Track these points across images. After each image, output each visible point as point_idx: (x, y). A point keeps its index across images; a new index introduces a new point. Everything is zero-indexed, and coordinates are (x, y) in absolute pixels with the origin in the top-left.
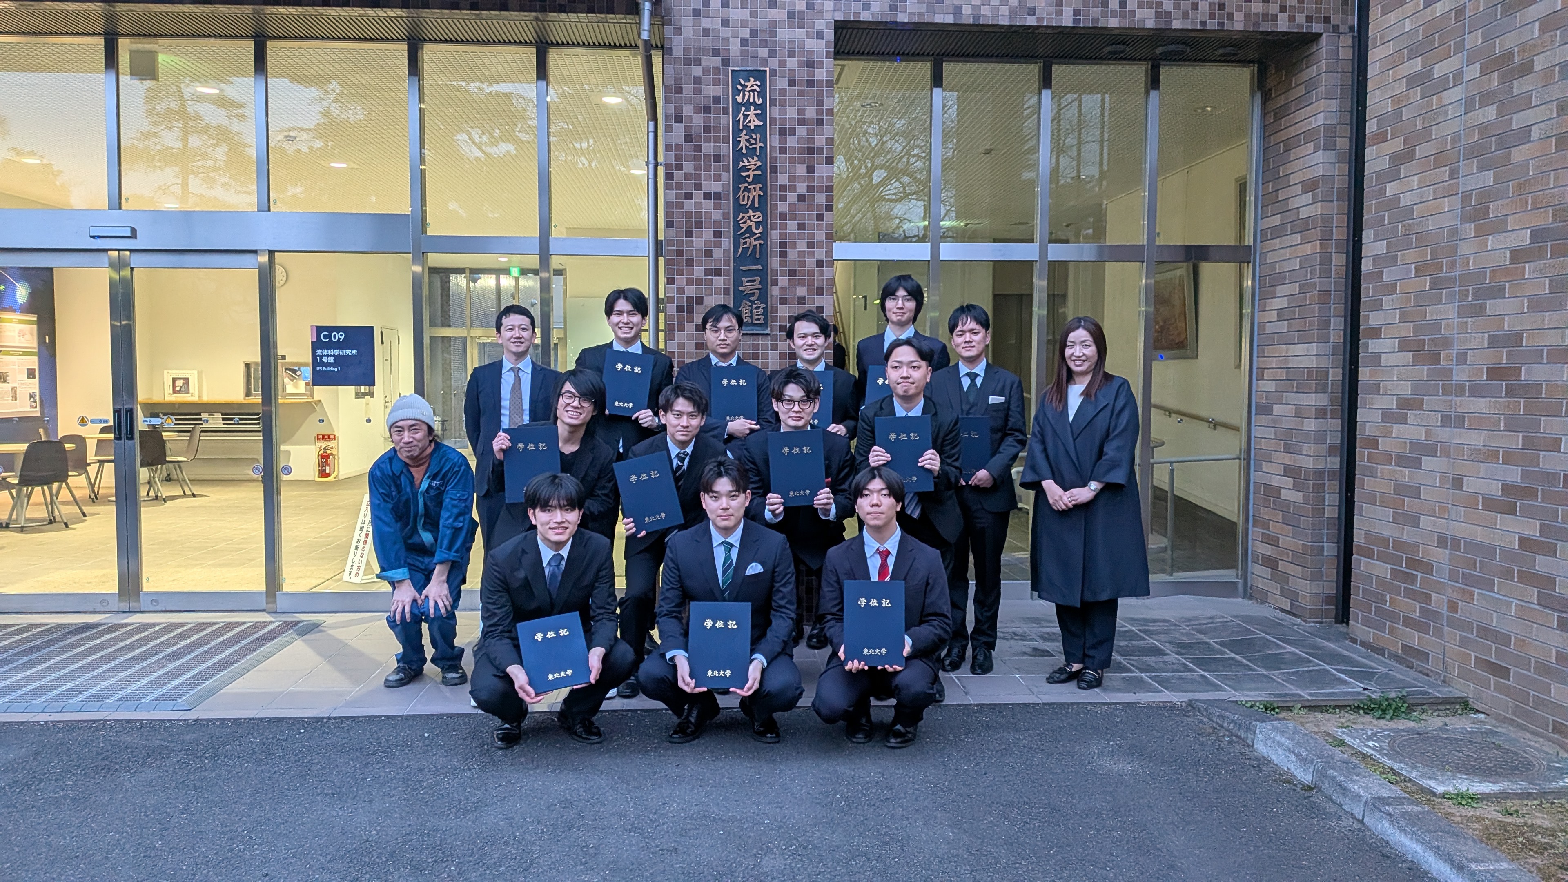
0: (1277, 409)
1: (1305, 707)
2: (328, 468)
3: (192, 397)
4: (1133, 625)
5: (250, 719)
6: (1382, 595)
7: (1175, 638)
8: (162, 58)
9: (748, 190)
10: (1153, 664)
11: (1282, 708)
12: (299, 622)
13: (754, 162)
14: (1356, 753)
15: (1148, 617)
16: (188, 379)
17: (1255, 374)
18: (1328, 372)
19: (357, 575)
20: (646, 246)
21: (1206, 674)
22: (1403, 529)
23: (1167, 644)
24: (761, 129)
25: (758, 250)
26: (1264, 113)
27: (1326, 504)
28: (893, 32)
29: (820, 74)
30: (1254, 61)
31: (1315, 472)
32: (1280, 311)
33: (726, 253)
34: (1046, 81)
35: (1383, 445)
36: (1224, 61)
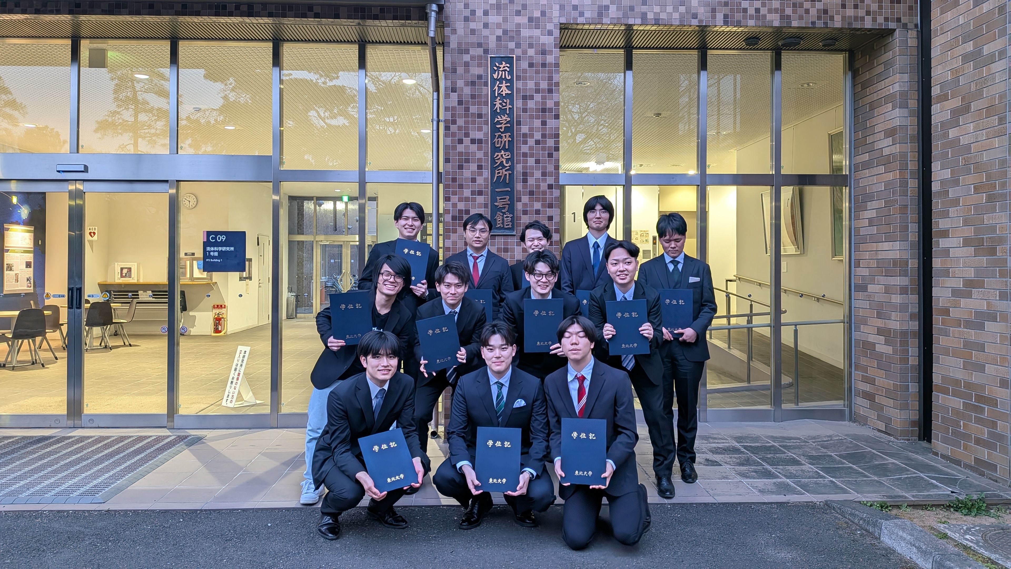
0: (871, 288)
1: (910, 506)
2: (220, 327)
3: (133, 280)
4: (774, 441)
5: (146, 511)
6: (958, 421)
7: (806, 451)
8: (110, 54)
9: (501, 137)
10: (795, 472)
11: (893, 506)
12: (188, 436)
13: (505, 118)
14: (958, 545)
15: (785, 435)
16: (131, 268)
17: (853, 264)
18: (908, 262)
19: (231, 402)
20: (431, 177)
21: (834, 480)
22: (972, 374)
23: (802, 457)
24: (510, 96)
25: (508, 177)
26: (854, 85)
27: (910, 355)
28: (599, 31)
29: (550, 59)
30: (845, 50)
31: (901, 333)
32: (871, 220)
33: (486, 180)
34: (703, 65)
35: (954, 313)
36: (825, 50)
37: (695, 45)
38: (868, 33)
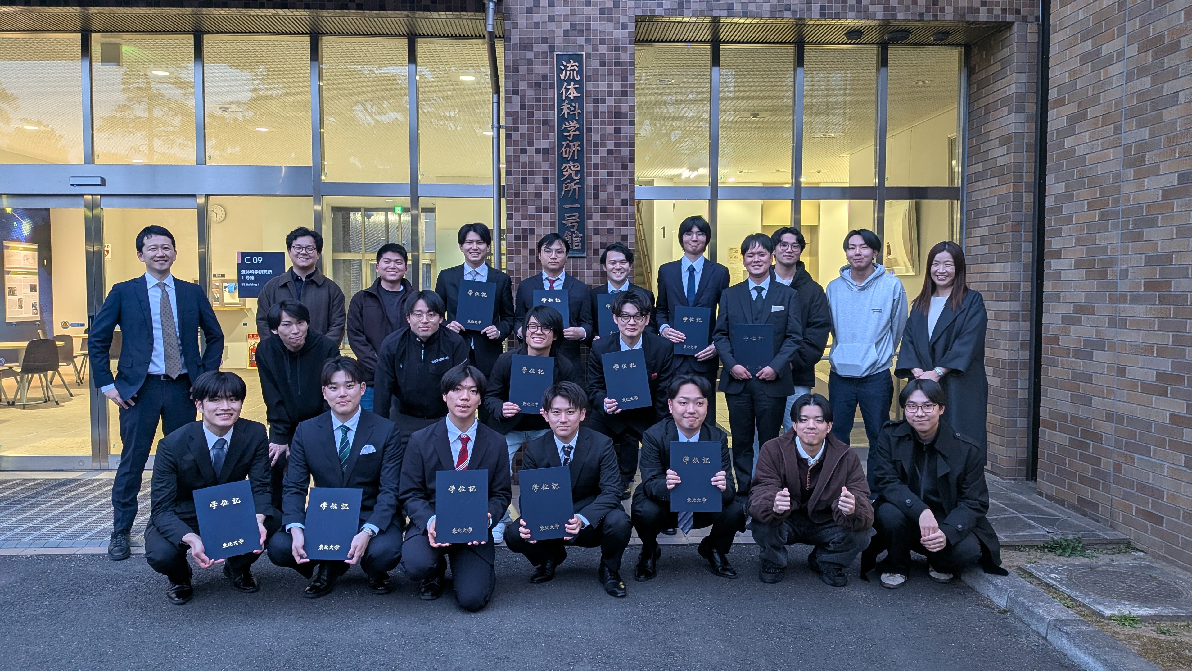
6: (1063, 458)
8: (125, 49)
9: (570, 147)
13: (574, 125)
14: (1042, 583)
18: (1019, 285)
20: (492, 189)
22: (1079, 407)
24: (579, 100)
25: (577, 192)
26: (969, 84)
27: (1019, 387)
28: (681, 24)
29: (624, 57)
30: (961, 45)
31: (1009, 363)
32: (982, 238)
33: (553, 194)
34: (800, 61)
35: (1063, 342)
36: (937, 45)
37: (791, 39)
38: (984, 26)
